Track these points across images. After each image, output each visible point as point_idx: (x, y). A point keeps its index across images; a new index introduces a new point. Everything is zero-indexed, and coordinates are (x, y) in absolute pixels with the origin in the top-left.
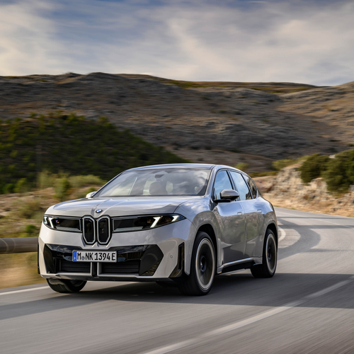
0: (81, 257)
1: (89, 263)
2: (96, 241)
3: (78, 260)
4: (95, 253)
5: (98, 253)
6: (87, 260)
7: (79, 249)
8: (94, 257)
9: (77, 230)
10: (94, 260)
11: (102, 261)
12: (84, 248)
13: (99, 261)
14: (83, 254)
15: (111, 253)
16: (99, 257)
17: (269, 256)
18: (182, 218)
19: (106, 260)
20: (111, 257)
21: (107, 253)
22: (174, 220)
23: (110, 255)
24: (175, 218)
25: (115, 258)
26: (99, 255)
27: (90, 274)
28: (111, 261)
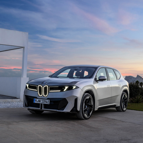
3: (36, 102)
4: (42, 100)
5: (43, 100)
6: (39, 103)
7: (36, 98)
8: (41, 101)
9: (36, 90)
10: (41, 103)
12: (38, 98)
13: (43, 103)
14: (37, 100)
16: (43, 102)
20: (47, 102)
21: (46, 100)
24: (74, 87)
25: (49, 102)
26: (43, 101)
27: (40, 109)
28: (47, 103)
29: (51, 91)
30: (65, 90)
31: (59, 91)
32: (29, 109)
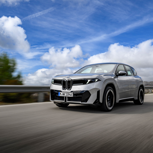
0: (61, 95)
1: (64, 97)
2: (67, 88)
3: (60, 96)
4: (66, 93)
6: (63, 96)
7: (61, 91)
8: (65, 94)
9: (60, 84)
10: (65, 96)
11: (68, 96)
12: (62, 91)
14: (62, 93)
15: (71, 93)
16: (67, 95)
17: (141, 97)
18: (99, 80)
19: (70, 96)
22: (96, 81)
23: (71, 94)
24: (96, 80)
25: (72, 95)
27: (64, 101)
28: (71, 96)
29: (74, 85)
30: (87, 83)
31: (82, 84)
32: (55, 103)
